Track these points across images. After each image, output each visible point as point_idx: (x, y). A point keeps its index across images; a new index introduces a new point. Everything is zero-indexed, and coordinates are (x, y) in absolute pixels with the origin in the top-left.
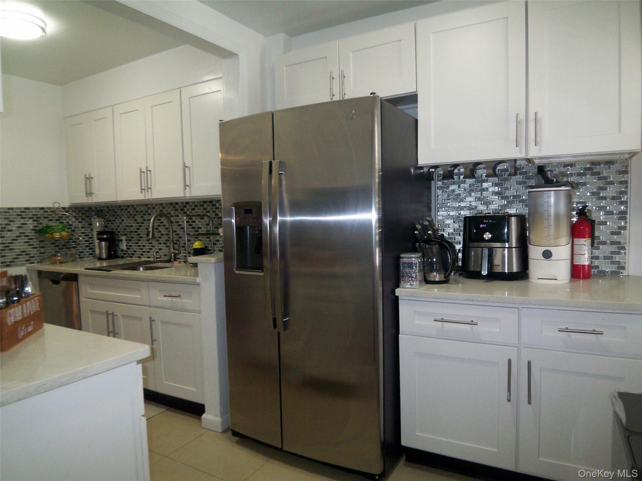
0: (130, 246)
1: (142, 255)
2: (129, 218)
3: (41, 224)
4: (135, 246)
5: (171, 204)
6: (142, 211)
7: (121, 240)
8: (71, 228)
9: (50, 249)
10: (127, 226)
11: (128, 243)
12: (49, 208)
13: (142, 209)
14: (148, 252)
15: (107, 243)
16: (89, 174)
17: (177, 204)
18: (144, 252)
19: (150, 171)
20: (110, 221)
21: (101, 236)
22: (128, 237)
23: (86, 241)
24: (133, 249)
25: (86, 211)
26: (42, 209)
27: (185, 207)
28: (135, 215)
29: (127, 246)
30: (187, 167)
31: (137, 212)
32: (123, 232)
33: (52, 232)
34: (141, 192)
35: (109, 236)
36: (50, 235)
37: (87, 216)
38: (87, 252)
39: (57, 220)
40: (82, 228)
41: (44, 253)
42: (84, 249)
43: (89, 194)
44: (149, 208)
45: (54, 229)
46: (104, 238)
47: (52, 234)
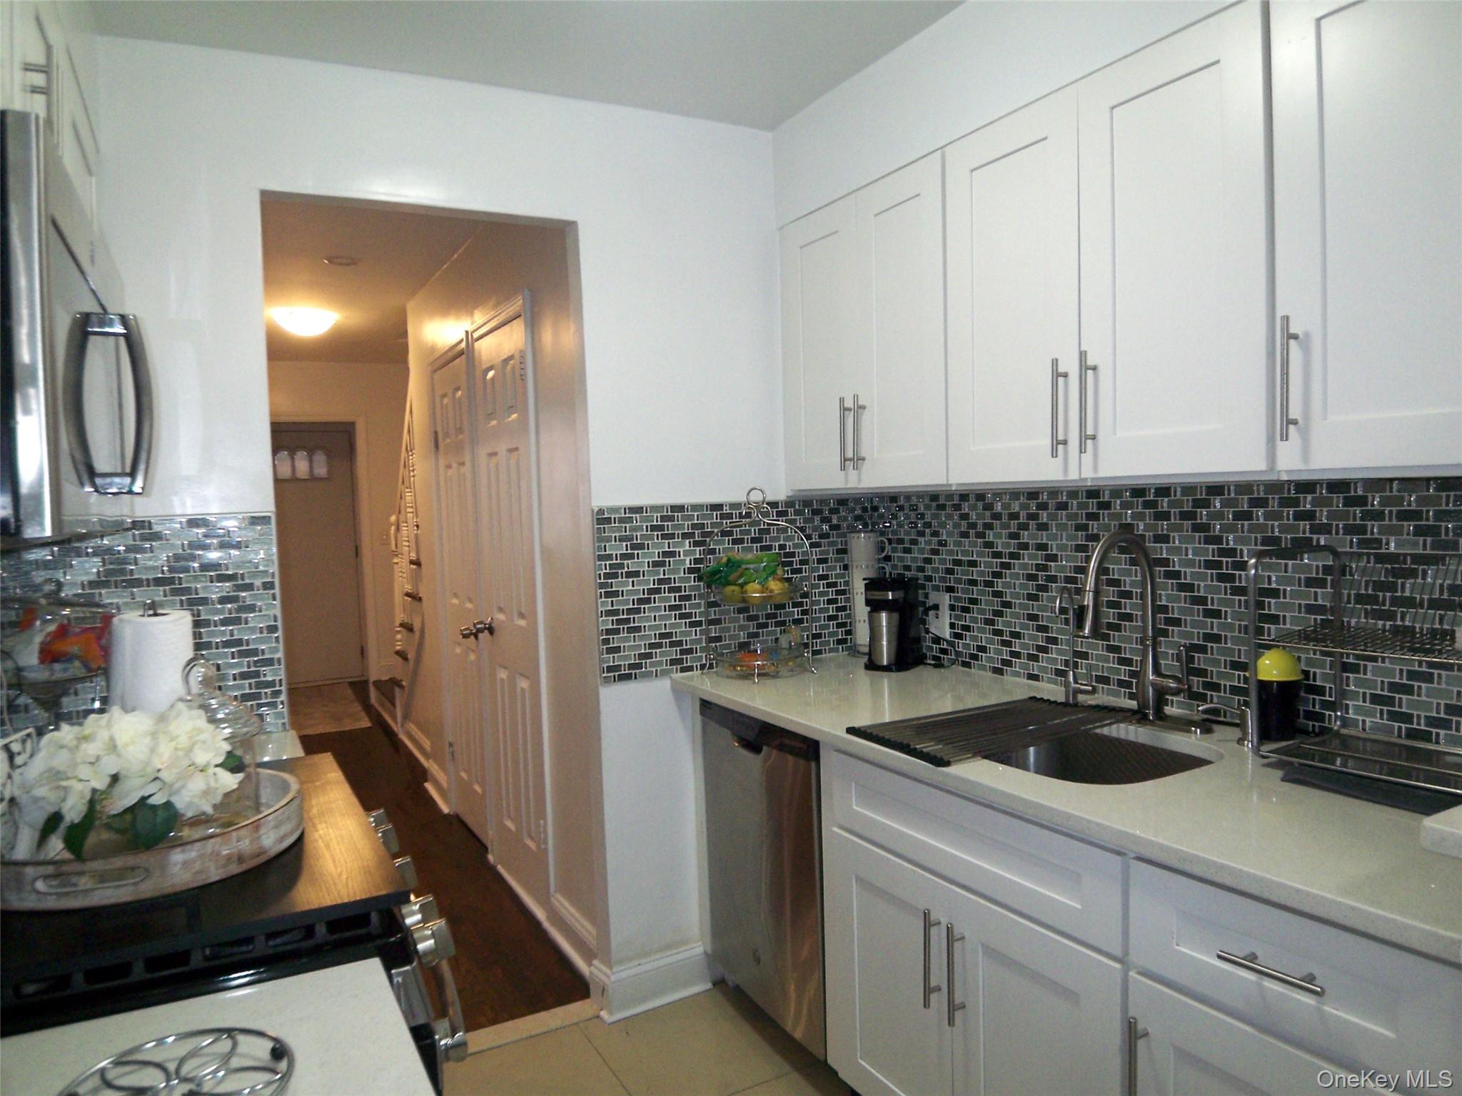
0: (967, 628)
1: (1007, 663)
2: (965, 535)
3: (713, 552)
4: (982, 630)
5: (1138, 492)
6: (1014, 516)
7: (936, 607)
8: (790, 564)
9: (736, 629)
10: (958, 563)
11: (958, 618)
12: (735, 506)
13: (1016, 507)
14: (1033, 658)
15: (896, 616)
16: (856, 397)
17: (1163, 491)
18: (1016, 655)
19: (1094, 368)
20: (901, 541)
21: (878, 595)
22: (957, 599)
23: (830, 602)
24: (974, 638)
25: (832, 511)
26: (717, 507)
27: (1205, 504)
28: (989, 526)
29: (952, 626)
30: (1295, 337)
31: (997, 516)
32: (943, 579)
33: (740, 581)
34: (1054, 454)
35: (900, 594)
36: (736, 588)
37: (833, 527)
38: (831, 634)
39: (754, 540)
40: (820, 561)
41: (718, 639)
42: (822, 627)
43: (851, 460)
44: (1043, 506)
45: (746, 569)
46: (888, 601)
47: (742, 586)
